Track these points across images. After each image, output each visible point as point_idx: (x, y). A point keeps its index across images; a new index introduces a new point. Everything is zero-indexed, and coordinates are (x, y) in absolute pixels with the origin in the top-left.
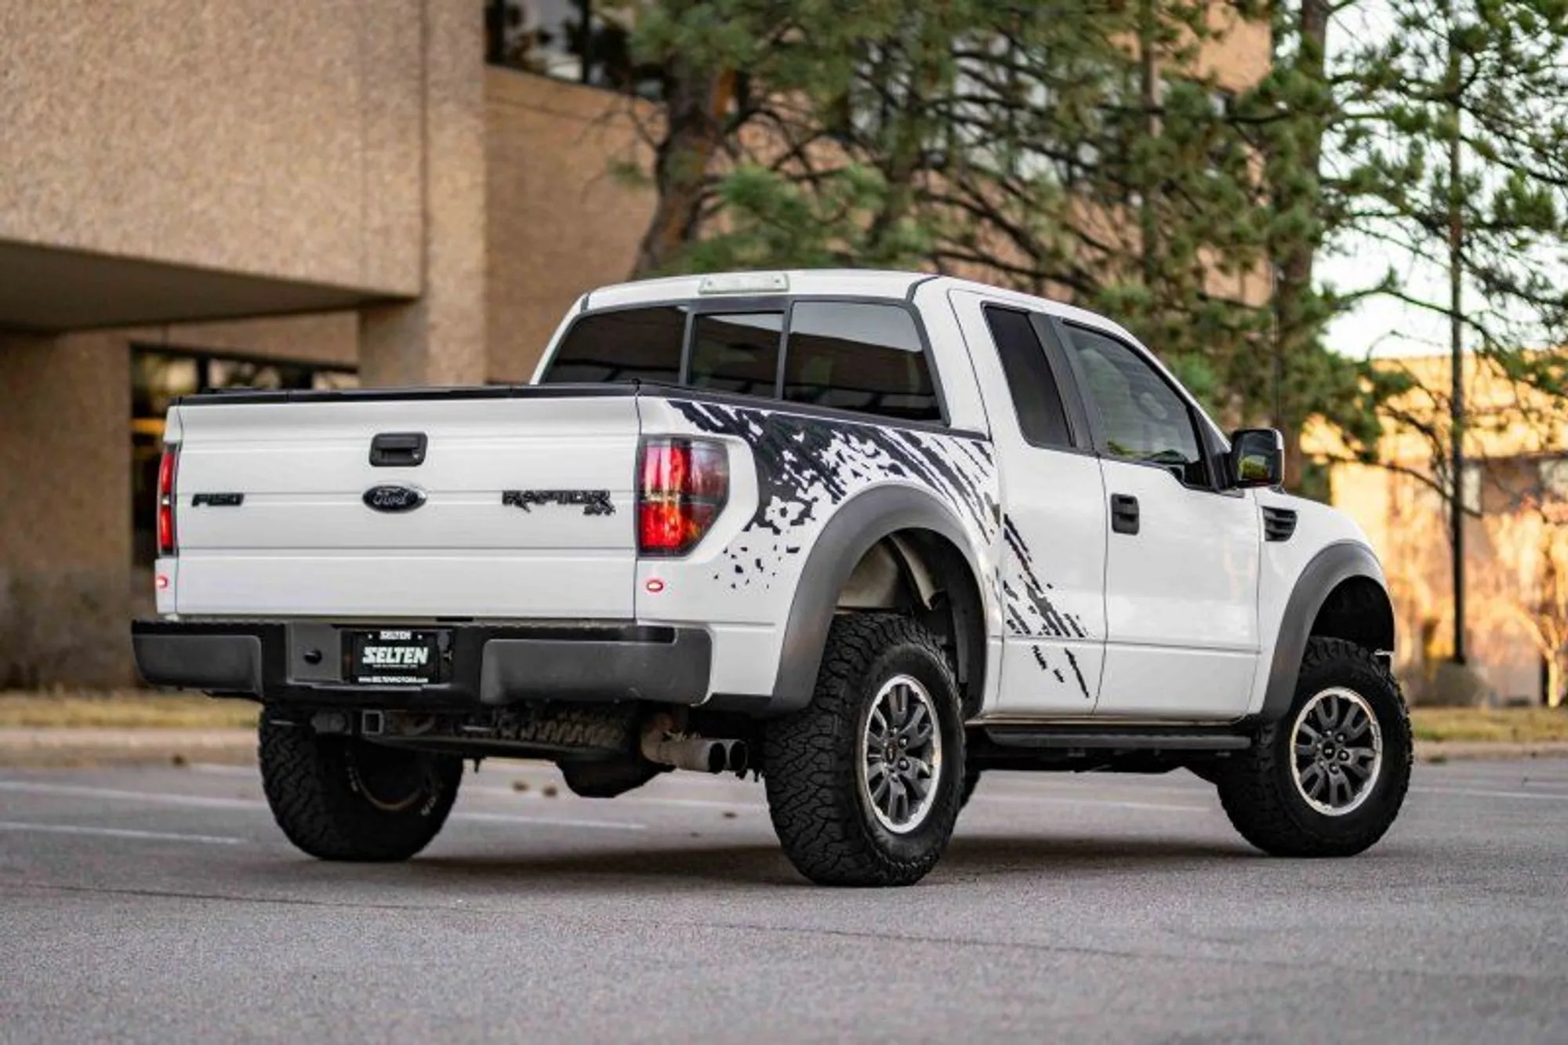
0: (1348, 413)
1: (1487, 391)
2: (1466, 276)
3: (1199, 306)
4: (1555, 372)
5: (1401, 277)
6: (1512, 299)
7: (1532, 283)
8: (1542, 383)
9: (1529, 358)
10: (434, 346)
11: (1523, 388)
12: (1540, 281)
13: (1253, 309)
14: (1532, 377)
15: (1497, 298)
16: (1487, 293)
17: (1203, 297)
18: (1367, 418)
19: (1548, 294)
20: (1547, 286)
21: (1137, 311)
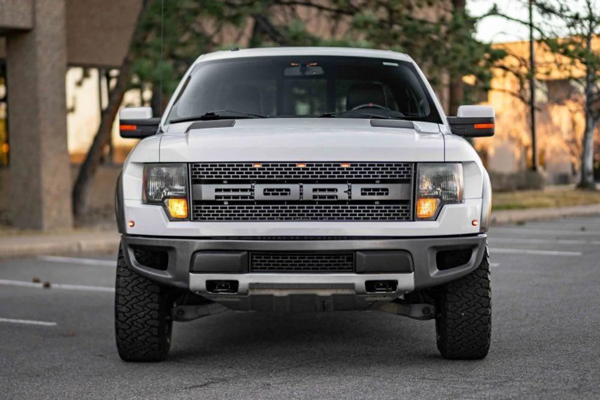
0: (477, 70)
1: (543, 56)
2: (534, 7)
3: (407, 23)
4: (571, 48)
5: (499, 7)
6: (553, 16)
7: (562, 10)
8: (566, 53)
9: (560, 41)
10: (40, 52)
11: (558, 56)
12: (565, 8)
13: (432, 23)
14: (561, 50)
15: (546, 16)
16: (542, 13)
17: (410, 19)
18: (486, 72)
19: (568, 14)
20: (568, 10)
21: (371, 27)
